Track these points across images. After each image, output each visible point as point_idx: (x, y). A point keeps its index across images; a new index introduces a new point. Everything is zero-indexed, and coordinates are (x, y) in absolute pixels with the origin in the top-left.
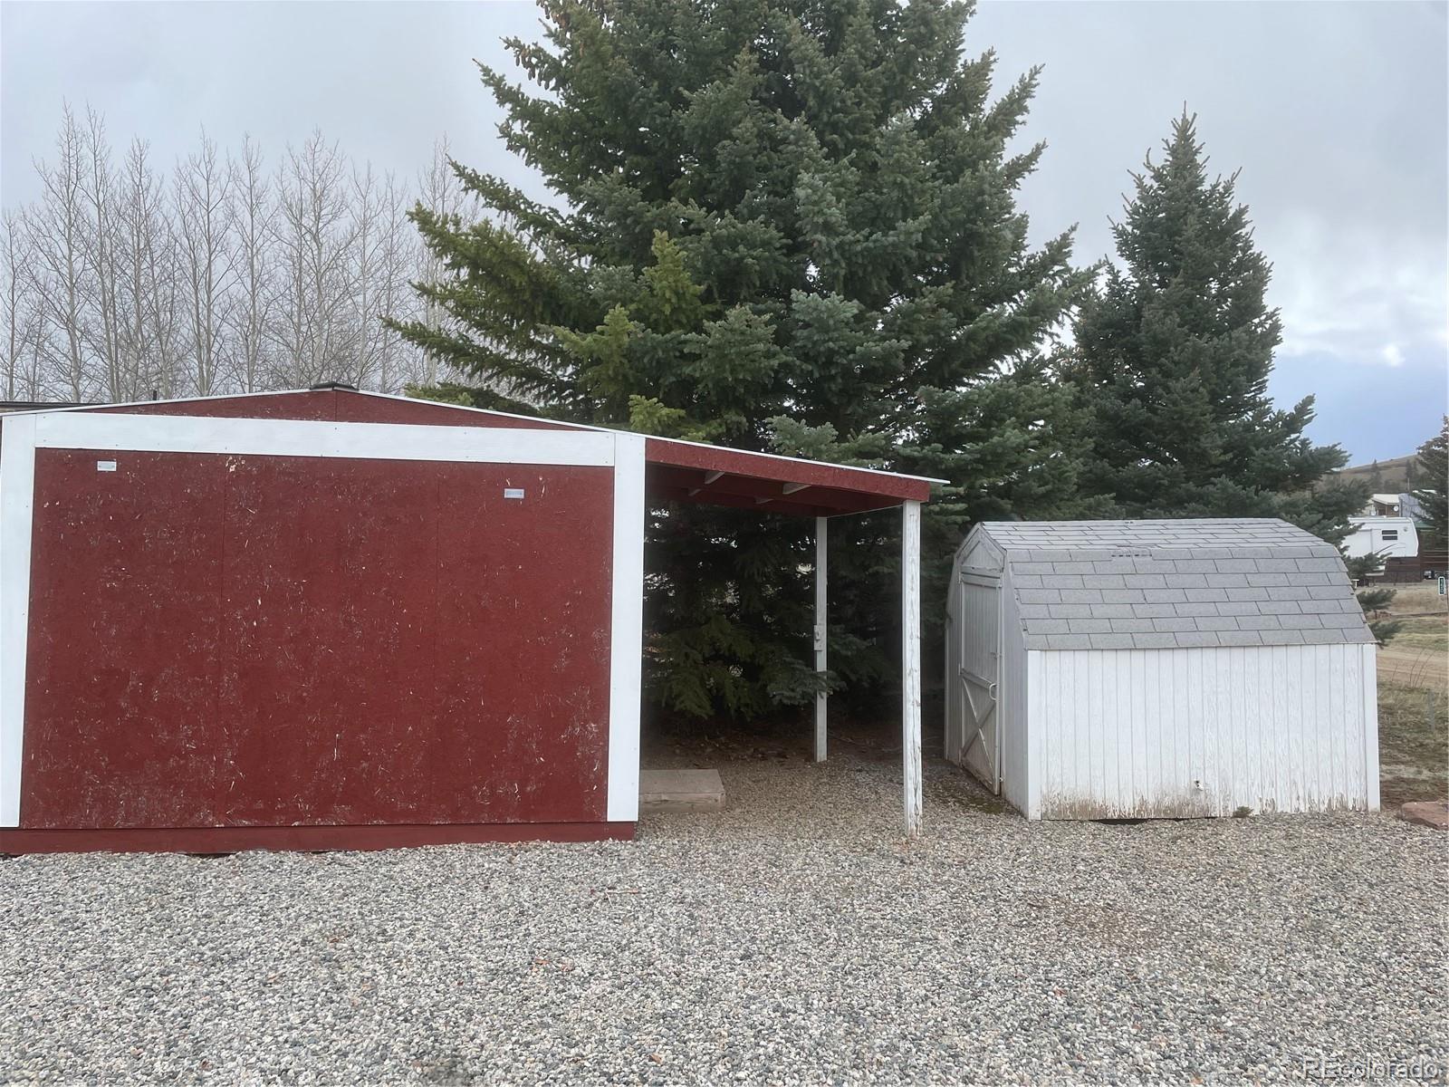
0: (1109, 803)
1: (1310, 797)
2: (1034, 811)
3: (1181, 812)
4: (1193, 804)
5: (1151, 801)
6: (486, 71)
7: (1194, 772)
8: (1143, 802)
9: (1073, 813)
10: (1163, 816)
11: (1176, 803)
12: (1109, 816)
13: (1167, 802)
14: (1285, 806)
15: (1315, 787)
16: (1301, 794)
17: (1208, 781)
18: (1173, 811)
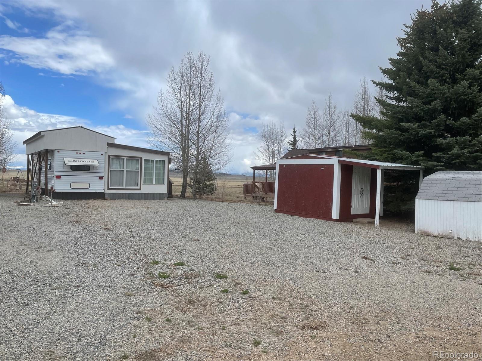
0: (432, 233)
1: (478, 238)
2: (416, 232)
3: (447, 237)
4: (450, 236)
5: (441, 233)
6: (373, 81)
7: (451, 228)
8: (439, 233)
9: (424, 233)
10: (443, 237)
11: (446, 235)
12: (431, 235)
13: (444, 234)
14: (472, 239)
15: (480, 236)
16: (476, 237)
17: (454, 231)
18: (445, 236)
